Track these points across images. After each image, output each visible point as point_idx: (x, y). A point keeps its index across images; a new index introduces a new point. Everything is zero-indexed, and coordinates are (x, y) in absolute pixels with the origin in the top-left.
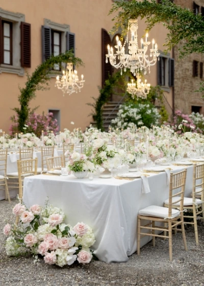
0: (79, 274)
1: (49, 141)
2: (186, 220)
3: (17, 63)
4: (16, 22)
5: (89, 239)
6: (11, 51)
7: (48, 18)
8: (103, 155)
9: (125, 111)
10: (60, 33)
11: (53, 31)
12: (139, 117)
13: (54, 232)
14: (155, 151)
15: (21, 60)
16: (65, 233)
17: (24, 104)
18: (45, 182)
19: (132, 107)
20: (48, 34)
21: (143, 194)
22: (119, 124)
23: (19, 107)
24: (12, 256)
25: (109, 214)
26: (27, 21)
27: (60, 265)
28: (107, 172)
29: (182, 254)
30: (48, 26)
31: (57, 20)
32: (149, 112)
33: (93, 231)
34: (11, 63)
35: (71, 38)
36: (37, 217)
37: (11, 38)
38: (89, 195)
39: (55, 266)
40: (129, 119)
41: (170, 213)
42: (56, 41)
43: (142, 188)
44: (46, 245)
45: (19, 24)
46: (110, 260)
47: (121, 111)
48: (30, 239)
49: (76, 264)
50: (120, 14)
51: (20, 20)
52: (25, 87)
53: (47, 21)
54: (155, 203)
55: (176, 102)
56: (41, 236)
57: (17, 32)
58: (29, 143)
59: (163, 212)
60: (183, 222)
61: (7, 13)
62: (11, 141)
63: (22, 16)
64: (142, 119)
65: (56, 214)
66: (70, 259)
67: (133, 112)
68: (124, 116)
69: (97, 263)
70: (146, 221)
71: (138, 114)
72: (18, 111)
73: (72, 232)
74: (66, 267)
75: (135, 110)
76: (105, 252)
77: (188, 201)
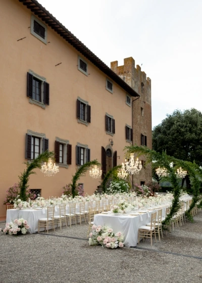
0: (120, 251)
1: (88, 199)
2: (156, 231)
3: (65, 162)
4: (65, 144)
5: (122, 238)
6: (63, 157)
7: (79, 142)
8: (124, 206)
9: (113, 185)
10: (84, 148)
11: (81, 148)
12: (120, 187)
13: (109, 235)
14: (141, 205)
15: (67, 161)
16: (113, 236)
17: (74, 182)
18: (103, 217)
19: (117, 183)
20: (79, 149)
21: (140, 221)
22: (111, 190)
23: (72, 183)
24: (91, 245)
25: (129, 229)
26: (70, 143)
27: (112, 248)
28: (124, 213)
29: (155, 244)
30: (79, 146)
31: (83, 143)
32: (124, 185)
33: (123, 235)
34: (63, 163)
35: (89, 151)
36: (101, 230)
37: (63, 151)
38: (121, 222)
39: (110, 248)
40: (115, 188)
41: (151, 228)
42: (82, 152)
43: (140, 219)
44: (106, 240)
45: (66, 145)
46: (130, 246)
47: (111, 184)
48: (99, 238)
49: (118, 248)
50: (128, 151)
51: (67, 143)
52: (75, 175)
53: (78, 143)
54: (144, 225)
55: (134, 179)
56: (103, 237)
57: (66, 148)
58: (80, 200)
59: (149, 228)
60: (155, 232)
61: (62, 140)
62: (73, 199)
63: (68, 141)
64: (121, 188)
65: (109, 229)
66: (116, 246)
67: (117, 185)
68: (113, 187)
69: (125, 247)
70: (142, 232)
71: (119, 185)
72: (72, 185)
73: (116, 235)
74: (115, 249)
75: (118, 184)
76: (128, 243)
77: (156, 224)
